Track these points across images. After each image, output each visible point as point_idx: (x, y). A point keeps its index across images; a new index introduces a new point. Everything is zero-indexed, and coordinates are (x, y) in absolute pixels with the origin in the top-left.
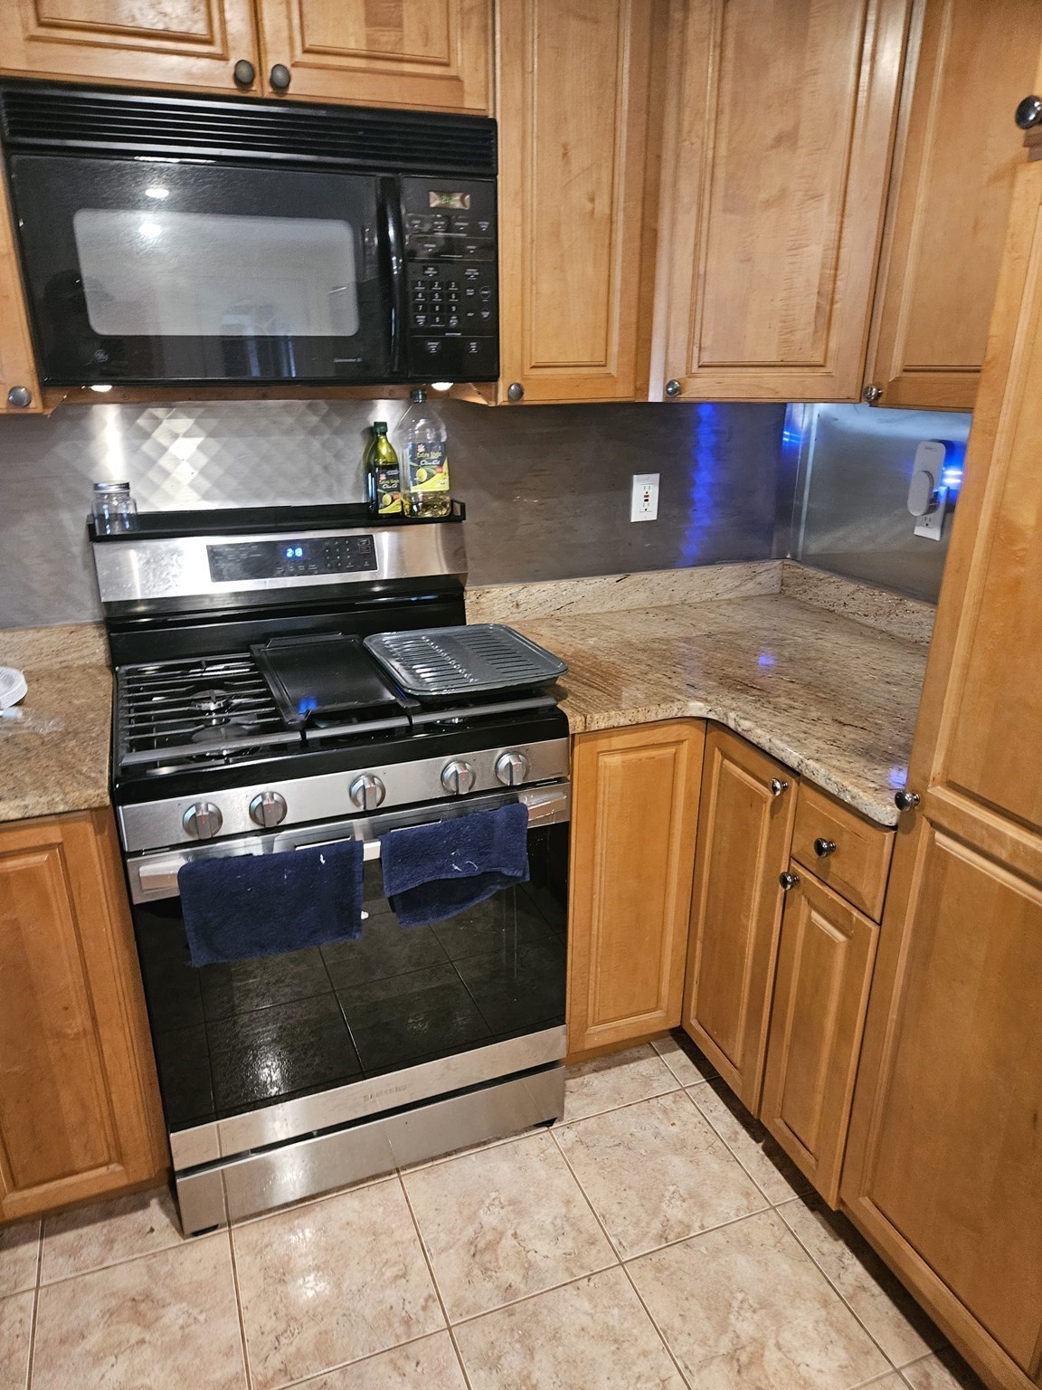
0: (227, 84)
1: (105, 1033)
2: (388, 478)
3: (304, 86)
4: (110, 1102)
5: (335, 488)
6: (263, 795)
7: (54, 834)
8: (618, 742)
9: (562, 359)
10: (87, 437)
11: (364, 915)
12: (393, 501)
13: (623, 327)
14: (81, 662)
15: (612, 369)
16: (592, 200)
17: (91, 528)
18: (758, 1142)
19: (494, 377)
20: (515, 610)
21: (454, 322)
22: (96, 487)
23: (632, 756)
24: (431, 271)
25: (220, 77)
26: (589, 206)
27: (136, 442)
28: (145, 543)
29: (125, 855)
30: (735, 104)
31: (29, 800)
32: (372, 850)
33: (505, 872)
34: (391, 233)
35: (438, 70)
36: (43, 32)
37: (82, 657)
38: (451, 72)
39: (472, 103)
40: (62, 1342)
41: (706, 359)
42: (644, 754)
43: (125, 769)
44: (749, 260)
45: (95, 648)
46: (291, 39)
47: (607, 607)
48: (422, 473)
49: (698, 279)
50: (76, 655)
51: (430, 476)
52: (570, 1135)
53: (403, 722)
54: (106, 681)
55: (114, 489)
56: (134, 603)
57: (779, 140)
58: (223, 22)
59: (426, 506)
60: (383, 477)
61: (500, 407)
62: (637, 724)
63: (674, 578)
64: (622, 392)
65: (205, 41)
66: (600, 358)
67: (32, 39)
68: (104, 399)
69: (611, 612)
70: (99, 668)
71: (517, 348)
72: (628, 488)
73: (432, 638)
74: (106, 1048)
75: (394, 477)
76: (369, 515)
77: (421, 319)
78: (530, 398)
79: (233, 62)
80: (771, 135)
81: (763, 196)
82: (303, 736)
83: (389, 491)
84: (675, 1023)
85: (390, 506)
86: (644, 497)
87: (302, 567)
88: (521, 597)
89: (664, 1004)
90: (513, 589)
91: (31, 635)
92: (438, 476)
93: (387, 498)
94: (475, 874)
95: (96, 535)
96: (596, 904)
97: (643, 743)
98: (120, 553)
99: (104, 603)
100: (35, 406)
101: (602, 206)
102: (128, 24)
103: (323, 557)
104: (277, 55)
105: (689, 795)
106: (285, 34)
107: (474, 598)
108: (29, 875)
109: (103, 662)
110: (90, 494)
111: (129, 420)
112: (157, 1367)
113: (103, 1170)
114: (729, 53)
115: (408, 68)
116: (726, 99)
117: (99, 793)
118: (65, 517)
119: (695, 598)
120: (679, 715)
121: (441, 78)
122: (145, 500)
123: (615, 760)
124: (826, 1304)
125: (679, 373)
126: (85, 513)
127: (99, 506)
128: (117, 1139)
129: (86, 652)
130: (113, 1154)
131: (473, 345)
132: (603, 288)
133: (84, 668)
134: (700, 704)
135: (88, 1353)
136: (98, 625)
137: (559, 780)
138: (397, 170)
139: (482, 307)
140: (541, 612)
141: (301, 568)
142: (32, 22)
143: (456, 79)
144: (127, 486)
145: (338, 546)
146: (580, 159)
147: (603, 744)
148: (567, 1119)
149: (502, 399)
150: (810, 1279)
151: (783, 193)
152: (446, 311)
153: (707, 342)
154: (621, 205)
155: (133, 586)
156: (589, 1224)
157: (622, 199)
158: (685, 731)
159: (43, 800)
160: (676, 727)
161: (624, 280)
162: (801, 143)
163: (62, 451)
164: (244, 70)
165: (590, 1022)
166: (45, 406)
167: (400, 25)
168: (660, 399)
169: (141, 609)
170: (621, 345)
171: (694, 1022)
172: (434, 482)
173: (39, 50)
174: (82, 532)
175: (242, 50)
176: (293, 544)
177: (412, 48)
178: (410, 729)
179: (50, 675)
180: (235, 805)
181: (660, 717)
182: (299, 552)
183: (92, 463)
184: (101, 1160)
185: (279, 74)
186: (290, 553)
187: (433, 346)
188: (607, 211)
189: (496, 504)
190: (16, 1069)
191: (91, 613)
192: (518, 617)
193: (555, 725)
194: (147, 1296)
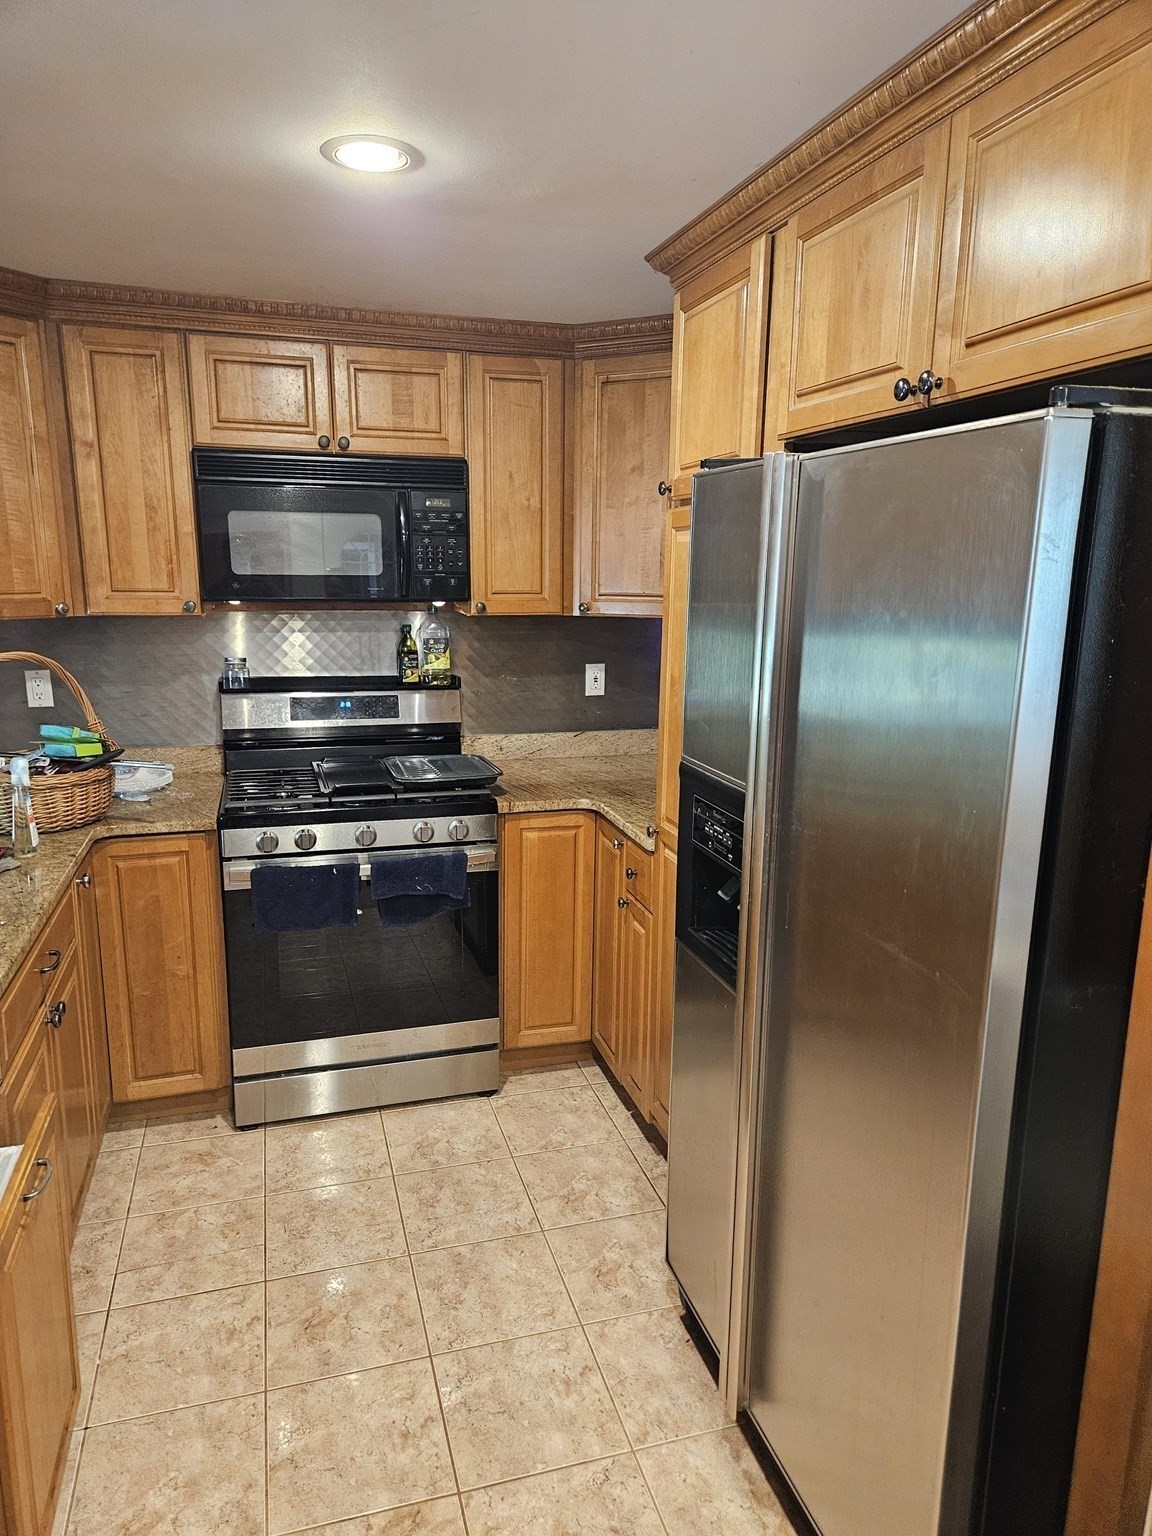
0: (315, 447)
1: (199, 976)
2: (410, 659)
3: (357, 445)
4: (198, 1028)
5: (377, 666)
6: (303, 831)
7: (183, 844)
8: (536, 822)
9: (511, 589)
10: (224, 630)
11: (359, 912)
12: (413, 674)
13: (552, 571)
14: (206, 770)
15: (546, 595)
16: (528, 500)
17: (221, 684)
18: (629, 1110)
19: (468, 599)
20: (498, 752)
21: (440, 568)
22: (226, 660)
23: (546, 834)
24: (426, 540)
25: (309, 443)
26: (526, 503)
27: (253, 635)
28: (252, 695)
29: (223, 859)
30: (609, 449)
31: (173, 823)
32: (365, 870)
33: (451, 895)
34: (402, 518)
35: (434, 435)
36: (221, 425)
37: (207, 767)
38: (443, 436)
39: (454, 451)
40: (155, 1169)
41: (602, 591)
42: (553, 833)
43: (226, 810)
44: (622, 535)
45: (216, 762)
46: (351, 423)
47: (567, 754)
48: (432, 657)
49: (595, 544)
50: (203, 765)
51: (437, 659)
52: (503, 1101)
53: (392, 797)
54: (220, 780)
55: (236, 662)
56: (243, 731)
57: (633, 470)
58: (315, 416)
59: (435, 678)
60: (406, 659)
61: (472, 616)
62: (546, 811)
63: (617, 736)
64: (552, 608)
65: (307, 426)
66: (537, 588)
67: (215, 428)
68: (236, 609)
69: (571, 758)
70: (217, 774)
71: (483, 583)
72: (584, 672)
73: (430, 761)
74: (200, 987)
75: (414, 659)
76: (396, 683)
77: (420, 566)
78: (490, 611)
79: (319, 436)
80: (629, 467)
81: (627, 500)
82: (330, 800)
83: (409, 668)
84: (586, 1036)
85: (411, 677)
86: (595, 679)
87: (351, 713)
88: (504, 743)
89: (577, 1020)
90: (499, 737)
91: (178, 751)
92: (442, 659)
93: (409, 672)
94: (430, 894)
95: (224, 688)
96: (523, 937)
97: (552, 825)
98: (237, 701)
99: (225, 730)
100: (198, 611)
101: (535, 503)
102: (265, 419)
103: (366, 707)
104: (343, 432)
105: (587, 866)
106: (348, 421)
107: (469, 742)
108: (167, 868)
109: (219, 771)
110: (222, 665)
111: (249, 621)
112: (211, 1181)
113: (190, 1076)
114: (605, 423)
115: (416, 435)
116: (605, 447)
117: (210, 821)
118: (205, 678)
119: (635, 751)
120: (575, 807)
121: (436, 439)
122: (255, 670)
123: (533, 835)
124: (637, 1180)
125: (587, 599)
126: (218, 676)
127: (227, 672)
128: (200, 1054)
129: (210, 763)
130: (197, 1068)
131: (453, 581)
132: (538, 548)
133: (206, 774)
134: (588, 801)
135: (171, 1173)
136: (218, 747)
137: (492, 842)
138: (407, 488)
139: (458, 560)
140: (518, 754)
141: (349, 715)
142: (215, 419)
143: (446, 439)
144: (245, 660)
145: (375, 702)
146: (518, 480)
147: (524, 823)
148: (503, 1094)
149: (473, 611)
150: (632, 1170)
151: (637, 498)
152: (435, 562)
153: (602, 581)
154: (548, 502)
155: (243, 721)
156: (499, 1140)
157: (548, 499)
158: (581, 819)
159: (181, 823)
160: (574, 816)
161: (551, 544)
162: (645, 472)
163: (209, 638)
164: (324, 440)
165: (522, 1028)
166: (203, 612)
167: (412, 414)
168: (578, 614)
169: (247, 736)
170: (550, 580)
171: (598, 1036)
172: (439, 663)
173: (216, 433)
174: (215, 687)
175: (324, 430)
176: (344, 699)
177: (419, 424)
178: (396, 801)
179: (186, 776)
180: (287, 837)
181: (561, 808)
182: (348, 704)
183: (226, 646)
184: (189, 1068)
185: (343, 441)
186: (342, 704)
187: (428, 581)
188: (539, 506)
189: (486, 680)
190: (146, 993)
191: (214, 738)
192: (501, 757)
193: (489, 806)
194: (209, 1154)
